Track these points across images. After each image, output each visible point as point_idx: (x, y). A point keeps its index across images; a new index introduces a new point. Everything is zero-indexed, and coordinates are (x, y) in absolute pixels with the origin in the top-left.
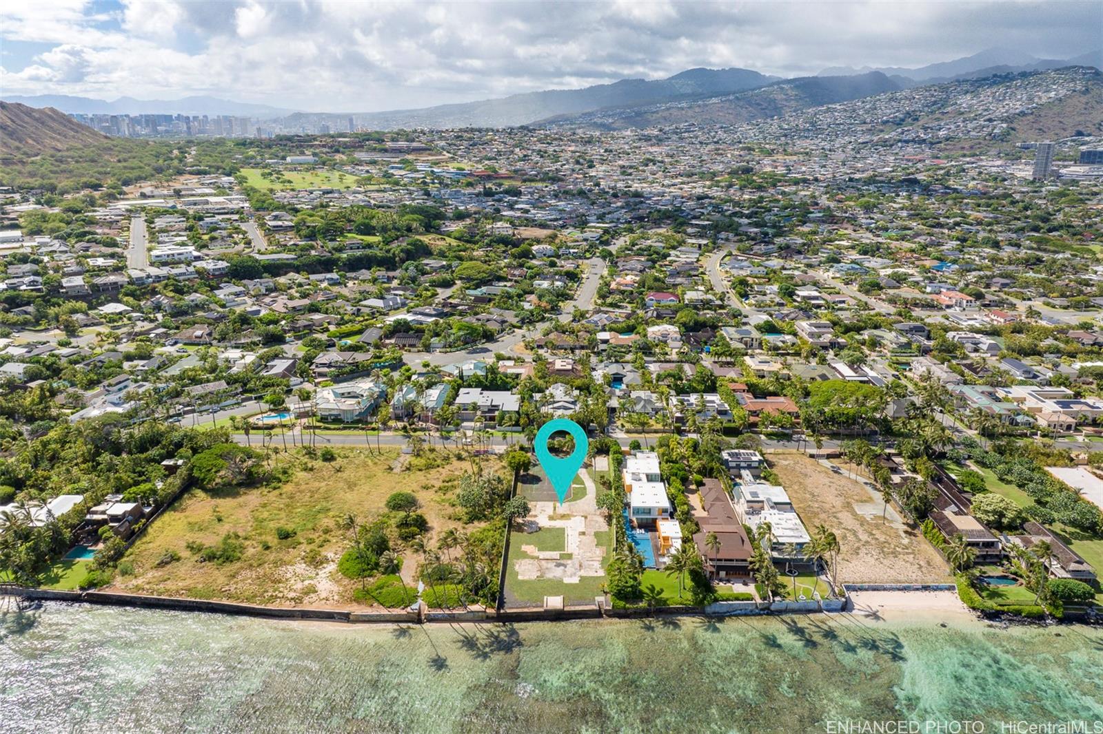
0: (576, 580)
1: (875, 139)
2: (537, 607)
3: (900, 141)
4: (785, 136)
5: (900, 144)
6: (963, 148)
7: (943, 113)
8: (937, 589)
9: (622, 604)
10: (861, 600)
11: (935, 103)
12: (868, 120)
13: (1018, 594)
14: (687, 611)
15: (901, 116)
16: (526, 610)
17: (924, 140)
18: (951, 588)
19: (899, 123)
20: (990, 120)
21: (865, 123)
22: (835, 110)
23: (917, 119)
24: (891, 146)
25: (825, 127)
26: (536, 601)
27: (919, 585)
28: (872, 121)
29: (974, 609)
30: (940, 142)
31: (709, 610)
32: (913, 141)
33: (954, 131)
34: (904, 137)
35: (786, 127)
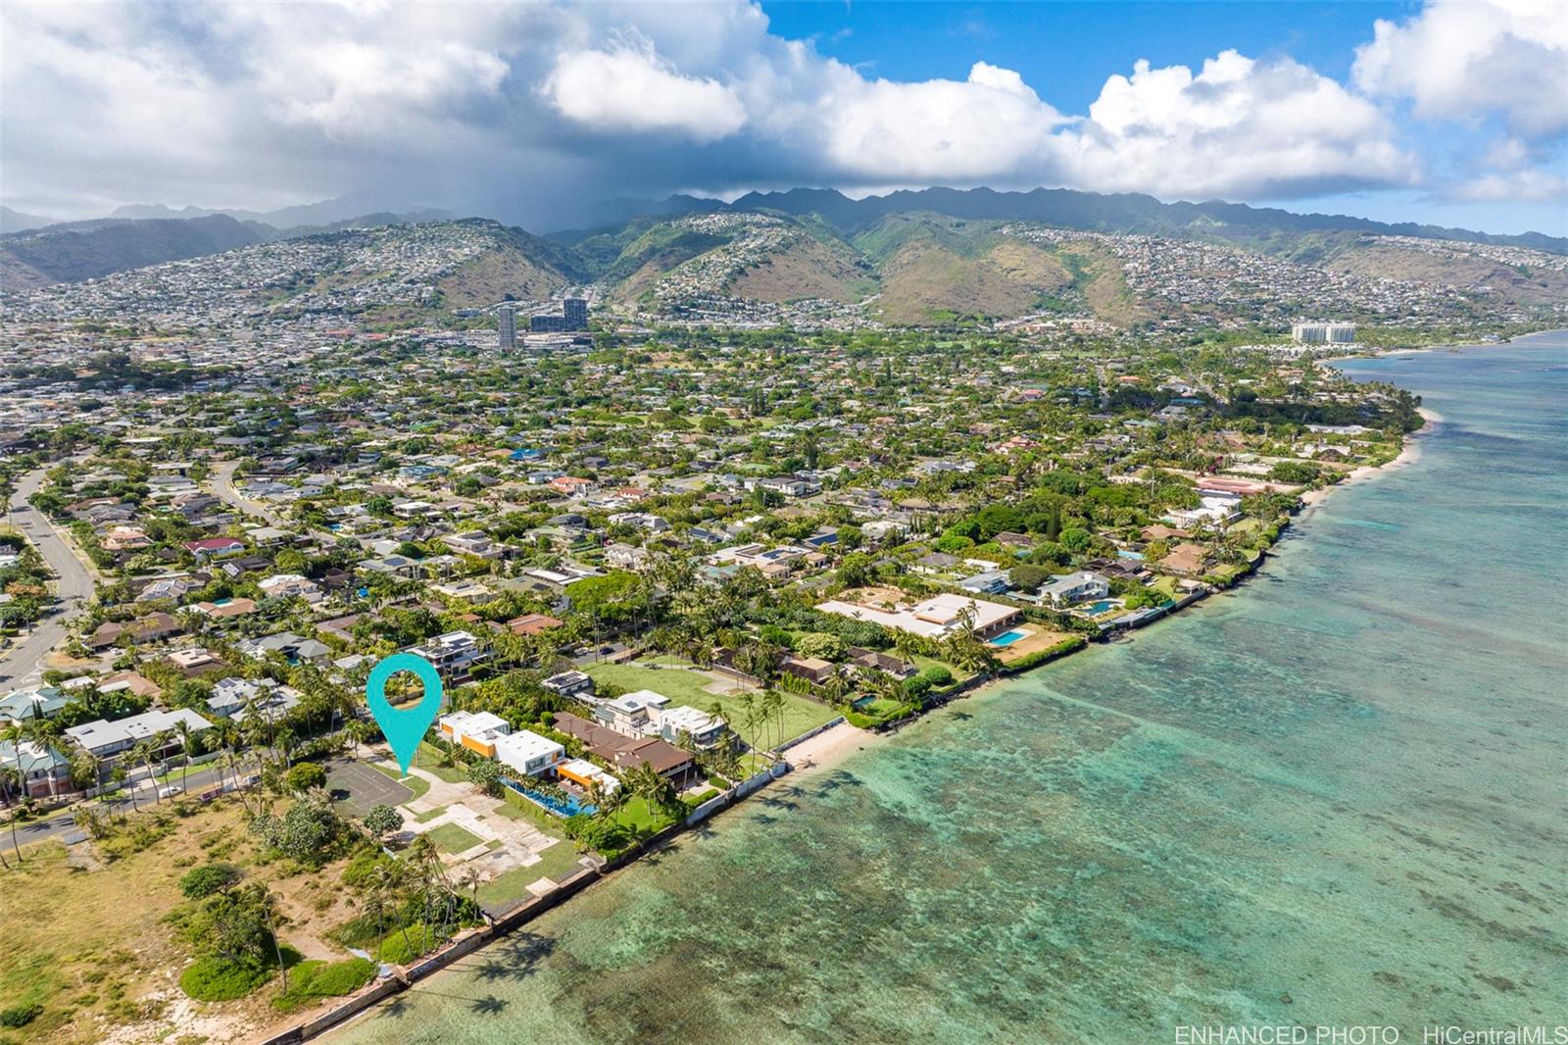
0: (537, 859)
1: (272, 308)
2: (528, 900)
3: (307, 311)
4: (123, 308)
5: (308, 316)
6: (392, 318)
7: (346, 274)
8: (833, 725)
9: (614, 852)
10: (792, 757)
11: (328, 260)
12: (245, 283)
13: (885, 706)
14: (675, 831)
15: (290, 277)
16: (521, 909)
17: (340, 309)
18: (841, 721)
19: (290, 288)
20: (412, 282)
21: (241, 287)
22: (186, 270)
23: (311, 282)
24: (297, 318)
25: (184, 294)
26: (521, 896)
27: (820, 727)
28: (251, 286)
29: (868, 728)
30: (361, 311)
31: (690, 821)
32: (325, 310)
33: (373, 297)
34: (310, 305)
35: (119, 295)
